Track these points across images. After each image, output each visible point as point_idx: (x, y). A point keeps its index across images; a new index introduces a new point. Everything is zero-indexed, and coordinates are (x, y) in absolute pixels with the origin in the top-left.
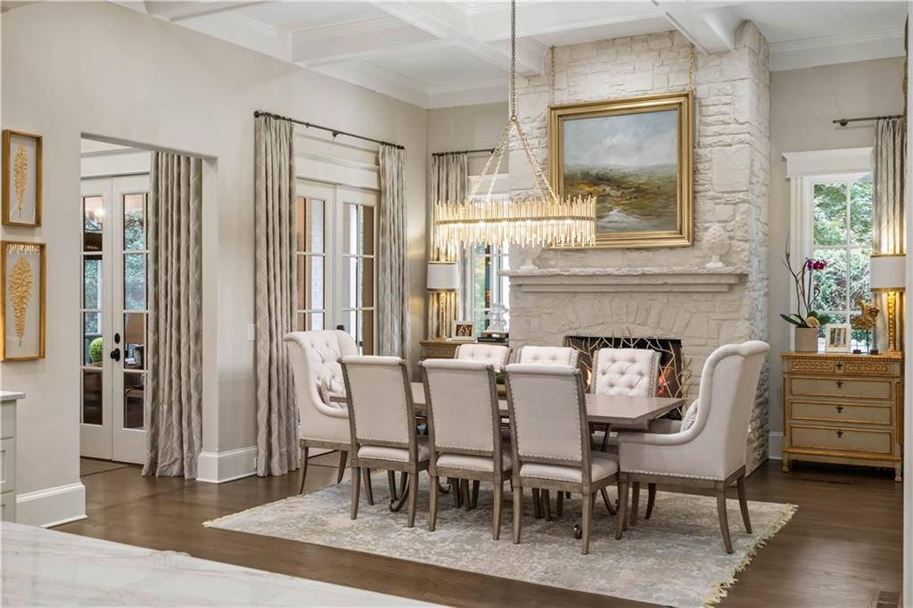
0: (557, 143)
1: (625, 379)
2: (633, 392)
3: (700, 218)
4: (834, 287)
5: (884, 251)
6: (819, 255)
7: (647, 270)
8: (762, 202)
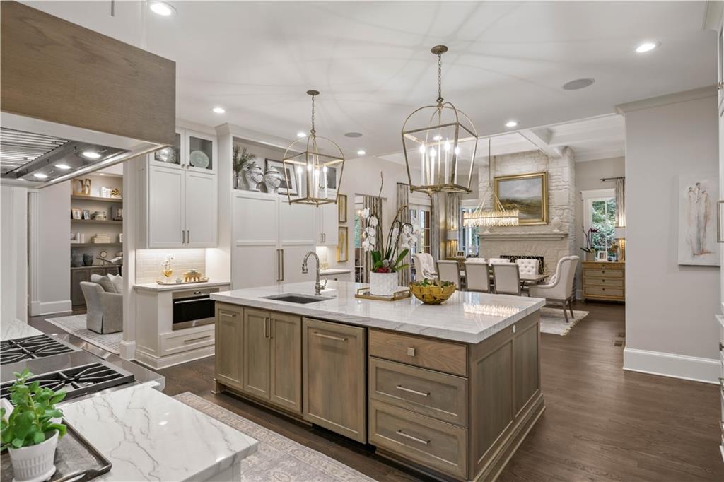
0: (497, 190)
1: (527, 269)
2: (530, 273)
3: (550, 215)
4: (599, 238)
5: (620, 225)
6: (595, 226)
7: (531, 233)
8: (573, 208)
